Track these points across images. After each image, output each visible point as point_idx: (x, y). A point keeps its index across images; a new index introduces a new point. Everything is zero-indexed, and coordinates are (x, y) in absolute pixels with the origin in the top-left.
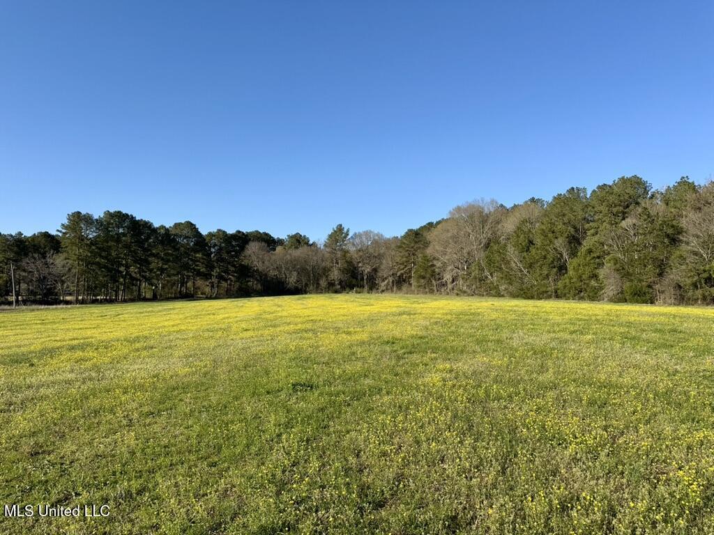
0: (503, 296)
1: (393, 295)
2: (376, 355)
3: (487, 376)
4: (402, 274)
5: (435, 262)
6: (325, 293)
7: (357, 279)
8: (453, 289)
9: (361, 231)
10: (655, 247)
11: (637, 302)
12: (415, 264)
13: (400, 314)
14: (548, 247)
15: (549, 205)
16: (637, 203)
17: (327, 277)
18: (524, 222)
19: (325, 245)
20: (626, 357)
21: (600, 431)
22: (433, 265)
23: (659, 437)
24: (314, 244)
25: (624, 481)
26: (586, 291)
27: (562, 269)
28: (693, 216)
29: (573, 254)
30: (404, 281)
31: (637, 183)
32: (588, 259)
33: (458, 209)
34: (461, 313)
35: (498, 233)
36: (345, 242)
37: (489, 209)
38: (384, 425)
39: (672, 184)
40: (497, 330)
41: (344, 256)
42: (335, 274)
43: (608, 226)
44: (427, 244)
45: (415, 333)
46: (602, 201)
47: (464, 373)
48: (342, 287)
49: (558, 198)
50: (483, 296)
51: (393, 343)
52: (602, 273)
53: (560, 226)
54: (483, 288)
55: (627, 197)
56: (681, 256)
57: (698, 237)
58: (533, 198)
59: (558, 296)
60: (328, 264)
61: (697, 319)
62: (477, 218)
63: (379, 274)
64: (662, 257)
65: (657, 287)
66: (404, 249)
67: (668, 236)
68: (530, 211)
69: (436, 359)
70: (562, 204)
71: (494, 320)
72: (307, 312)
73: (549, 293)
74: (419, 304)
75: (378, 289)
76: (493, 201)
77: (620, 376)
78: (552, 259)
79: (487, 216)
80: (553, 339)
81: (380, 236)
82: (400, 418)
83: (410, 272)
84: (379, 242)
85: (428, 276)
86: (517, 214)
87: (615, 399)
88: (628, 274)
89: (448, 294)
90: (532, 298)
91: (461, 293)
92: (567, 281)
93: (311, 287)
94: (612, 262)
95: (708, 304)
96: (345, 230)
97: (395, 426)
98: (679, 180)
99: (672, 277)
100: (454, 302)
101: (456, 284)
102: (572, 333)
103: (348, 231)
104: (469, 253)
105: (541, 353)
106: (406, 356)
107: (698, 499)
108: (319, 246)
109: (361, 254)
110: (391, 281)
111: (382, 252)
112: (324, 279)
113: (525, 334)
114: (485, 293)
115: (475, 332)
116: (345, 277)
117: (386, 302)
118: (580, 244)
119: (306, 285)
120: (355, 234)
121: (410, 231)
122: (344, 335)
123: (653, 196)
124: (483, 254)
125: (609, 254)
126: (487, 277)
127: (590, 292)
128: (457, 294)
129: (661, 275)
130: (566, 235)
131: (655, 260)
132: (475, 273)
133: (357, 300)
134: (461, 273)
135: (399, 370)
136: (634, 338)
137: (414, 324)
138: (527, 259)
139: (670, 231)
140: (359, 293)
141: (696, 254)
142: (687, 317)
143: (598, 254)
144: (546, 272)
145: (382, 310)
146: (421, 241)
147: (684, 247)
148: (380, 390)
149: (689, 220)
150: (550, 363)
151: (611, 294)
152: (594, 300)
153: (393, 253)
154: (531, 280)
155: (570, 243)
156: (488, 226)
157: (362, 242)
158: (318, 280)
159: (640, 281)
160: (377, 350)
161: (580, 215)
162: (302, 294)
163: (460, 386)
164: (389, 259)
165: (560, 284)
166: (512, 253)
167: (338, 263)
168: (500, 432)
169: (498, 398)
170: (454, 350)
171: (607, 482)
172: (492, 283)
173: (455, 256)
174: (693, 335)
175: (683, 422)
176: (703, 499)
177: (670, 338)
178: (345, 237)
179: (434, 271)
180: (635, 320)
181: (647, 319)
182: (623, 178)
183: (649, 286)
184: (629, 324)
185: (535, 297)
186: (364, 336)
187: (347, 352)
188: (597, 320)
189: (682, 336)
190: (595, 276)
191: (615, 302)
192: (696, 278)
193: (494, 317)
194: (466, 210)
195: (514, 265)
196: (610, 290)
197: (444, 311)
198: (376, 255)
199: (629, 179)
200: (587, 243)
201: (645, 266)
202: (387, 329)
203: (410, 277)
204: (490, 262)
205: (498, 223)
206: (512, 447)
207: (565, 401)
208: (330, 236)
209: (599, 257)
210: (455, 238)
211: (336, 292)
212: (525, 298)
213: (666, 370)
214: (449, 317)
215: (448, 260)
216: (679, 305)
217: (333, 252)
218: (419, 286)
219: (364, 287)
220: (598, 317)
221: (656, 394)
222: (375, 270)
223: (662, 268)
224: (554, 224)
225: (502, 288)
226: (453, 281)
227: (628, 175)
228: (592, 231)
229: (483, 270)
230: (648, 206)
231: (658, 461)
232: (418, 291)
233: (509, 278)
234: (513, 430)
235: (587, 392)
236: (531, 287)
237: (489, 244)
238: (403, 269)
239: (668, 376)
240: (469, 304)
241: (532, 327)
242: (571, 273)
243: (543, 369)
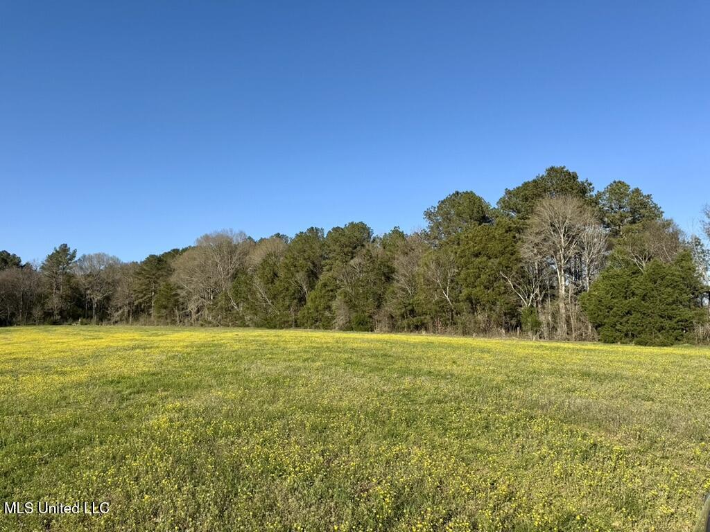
0: (248, 326)
1: (129, 327)
2: (94, 399)
3: (220, 411)
4: (140, 304)
5: (179, 291)
6: (39, 324)
7: (83, 308)
8: (198, 320)
9: (92, 254)
10: (375, 283)
11: (361, 330)
12: (156, 293)
13: (134, 348)
14: (290, 280)
15: (293, 241)
16: (363, 246)
17: (43, 305)
18: (270, 255)
19: (42, 268)
20: (347, 381)
21: (317, 457)
22: (177, 295)
23: (364, 455)
24: (27, 265)
25: (332, 504)
26: (321, 321)
27: (302, 300)
28: (402, 259)
29: (311, 287)
30: (143, 311)
31: (362, 228)
32: (323, 292)
33: (207, 238)
34: (203, 345)
35: (246, 264)
36: (70, 265)
37: (237, 240)
38: (89, 482)
39: (388, 231)
40: (236, 361)
41: (69, 281)
42: (55, 302)
43: (340, 264)
44: (170, 272)
45: (147, 370)
46: (336, 241)
47: (195, 411)
48: (62, 318)
49: (300, 235)
50: (228, 326)
51: (119, 382)
52: (334, 304)
53: (301, 261)
54: (228, 318)
55: (355, 239)
56: (393, 292)
57: (405, 276)
58: (279, 234)
59: (297, 325)
60: (45, 290)
61: (403, 344)
62: (225, 248)
63: (113, 303)
64: (379, 292)
65: (376, 317)
66: (144, 276)
67: (384, 274)
68: (276, 245)
69: (167, 397)
70: (303, 241)
71: (236, 351)
72: (10, 349)
73: (290, 323)
74: (159, 336)
75: (110, 320)
76: (241, 233)
77: (341, 399)
78: (293, 291)
79: (236, 247)
80: (287, 368)
81: (116, 261)
82: (111, 471)
83: (150, 301)
84: (114, 266)
85: (170, 305)
86: (264, 247)
87: (333, 423)
88: (355, 306)
89: (191, 325)
90: (274, 327)
91: (205, 324)
92: (306, 311)
93: (20, 318)
94: (343, 295)
95: (411, 332)
96: (71, 251)
97: (104, 481)
98: (393, 229)
99: (386, 308)
100: (197, 334)
101: (202, 315)
102: (304, 361)
103: (75, 252)
104: (216, 283)
105: (274, 382)
106: (132, 396)
107: (390, 511)
108: (34, 268)
109: (90, 279)
110: (126, 311)
111: (117, 278)
112: (39, 308)
113: (262, 364)
114: (230, 324)
115: (214, 365)
116: (68, 306)
117: (119, 335)
118: (317, 278)
119: (13, 315)
120: (84, 256)
121: (152, 256)
122: (56, 377)
123: (374, 240)
124: (230, 285)
125: (340, 288)
126: (233, 307)
127: (324, 322)
128: (202, 325)
129: (378, 307)
130: (306, 270)
131: (374, 294)
132: (222, 303)
133: (82, 332)
134: (207, 303)
135: (121, 413)
136: (354, 363)
137: (147, 359)
138: (272, 291)
139: (386, 270)
140: (86, 324)
141: (404, 290)
142: (395, 343)
143: (331, 288)
144: (288, 303)
145: (111, 344)
146: (164, 268)
147: (395, 284)
148: (91, 440)
149: (399, 263)
150: (281, 392)
151: (341, 323)
152: (327, 329)
153: (131, 280)
154: (275, 310)
155: (309, 277)
156: (236, 257)
157: (92, 266)
158: (30, 308)
159: (363, 312)
160: (96, 392)
161: (318, 251)
162: (6, 326)
163: (188, 426)
164: (126, 287)
165: (299, 314)
166: (258, 284)
167: (59, 290)
168: (223, 472)
169: (226, 435)
170: (188, 386)
171: (318, 508)
172: (238, 313)
173: (201, 285)
174: (398, 358)
175: (385, 438)
176: (394, 509)
177: (382, 362)
178: (71, 259)
179: (177, 301)
180: (357, 347)
181: (366, 345)
182: (352, 223)
183: (370, 317)
184: (353, 351)
185: (278, 326)
186: (83, 376)
187: (56, 397)
188: (327, 347)
189: (390, 359)
190: (329, 308)
191: (344, 330)
192: (403, 310)
193: (236, 347)
194: (214, 239)
195: (259, 296)
196: (340, 320)
197: (185, 344)
198: (110, 281)
199: (357, 225)
200: (323, 277)
201: (367, 299)
202: (113, 367)
203: (150, 307)
204: (237, 292)
205: (246, 254)
206: (233, 486)
207: (290, 430)
208: (51, 257)
209: (332, 291)
210: (202, 267)
211: (55, 323)
212: (268, 328)
213: (377, 391)
214: (189, 350)
215: (194, 289)
216: (391, 332)
217: (53, 276)
218: (159, 317)
219: (92, 317)
220: (328, 345)
221: (366, 415)
222: (108, 299)
223: (379, 301)
224: (296, 259)
225: (247, 318)
226: (198, 311)
227: (356, 221)
228: (328, 267)
229: (230, 300)
230: (370, 249)
231: (363, 479)
232: (158, 321)
233: (254, 309)
234: (237, 467)
235: (311, 419)
236: (274, 317)
237: (236, 274)
238: (142, 298)
239: (377, 396)
240: (213, 335)
241: (270, 356)
242: (309, 304)
243: (275, 398)
